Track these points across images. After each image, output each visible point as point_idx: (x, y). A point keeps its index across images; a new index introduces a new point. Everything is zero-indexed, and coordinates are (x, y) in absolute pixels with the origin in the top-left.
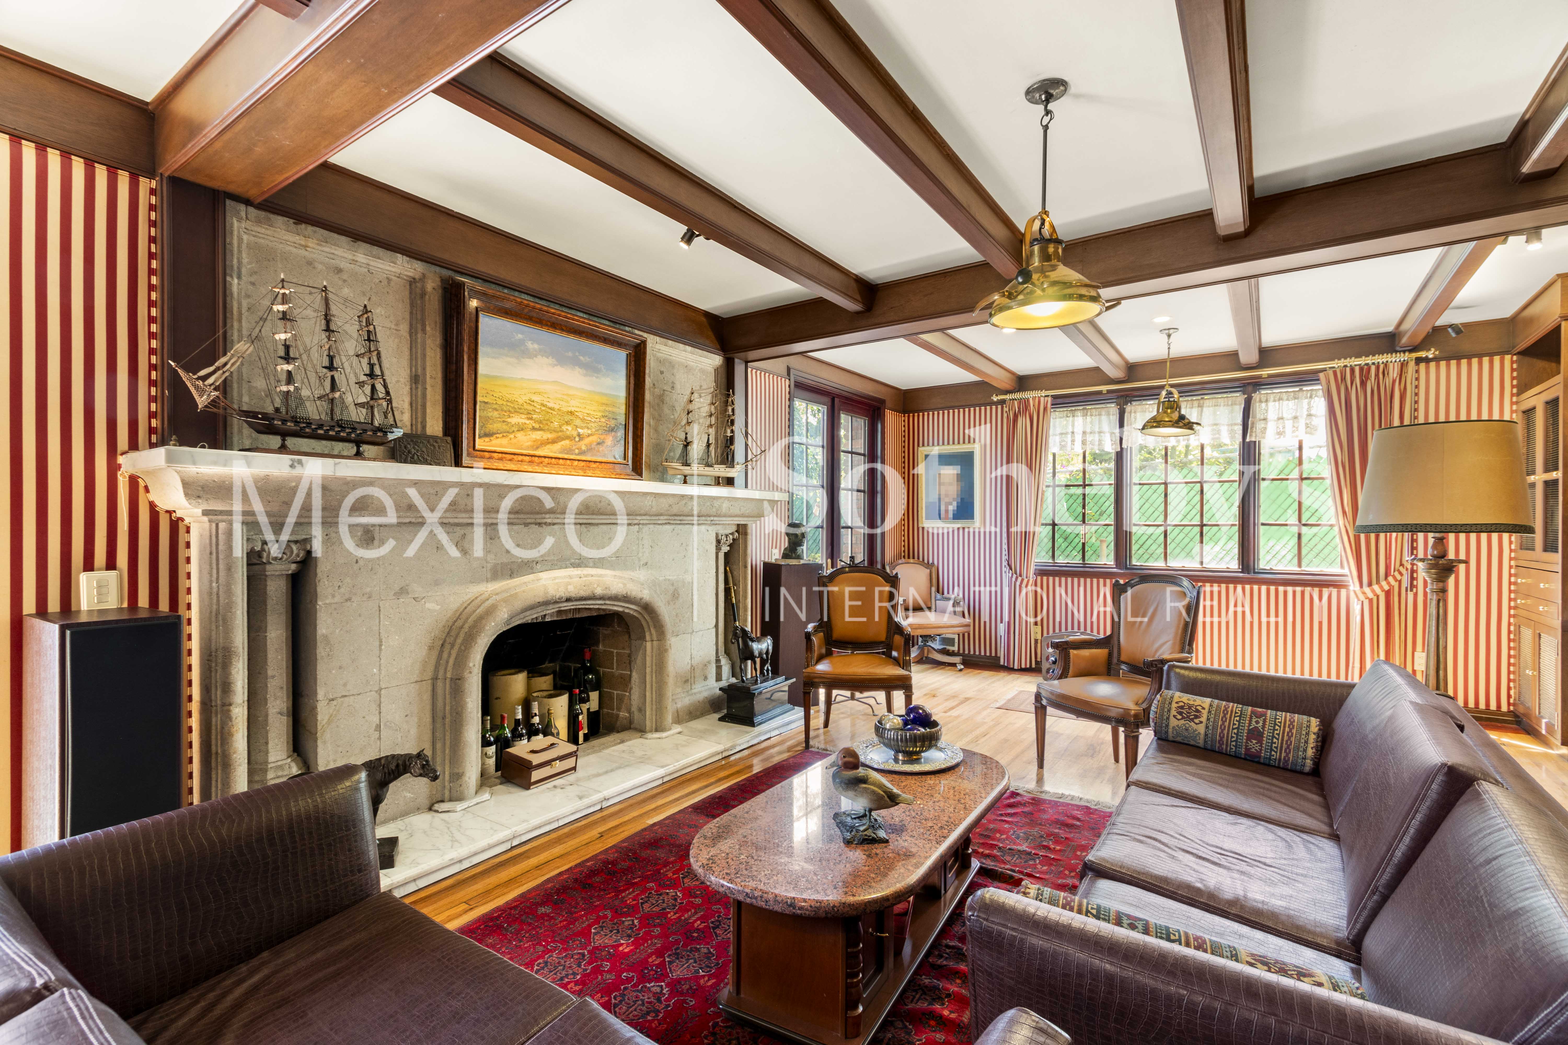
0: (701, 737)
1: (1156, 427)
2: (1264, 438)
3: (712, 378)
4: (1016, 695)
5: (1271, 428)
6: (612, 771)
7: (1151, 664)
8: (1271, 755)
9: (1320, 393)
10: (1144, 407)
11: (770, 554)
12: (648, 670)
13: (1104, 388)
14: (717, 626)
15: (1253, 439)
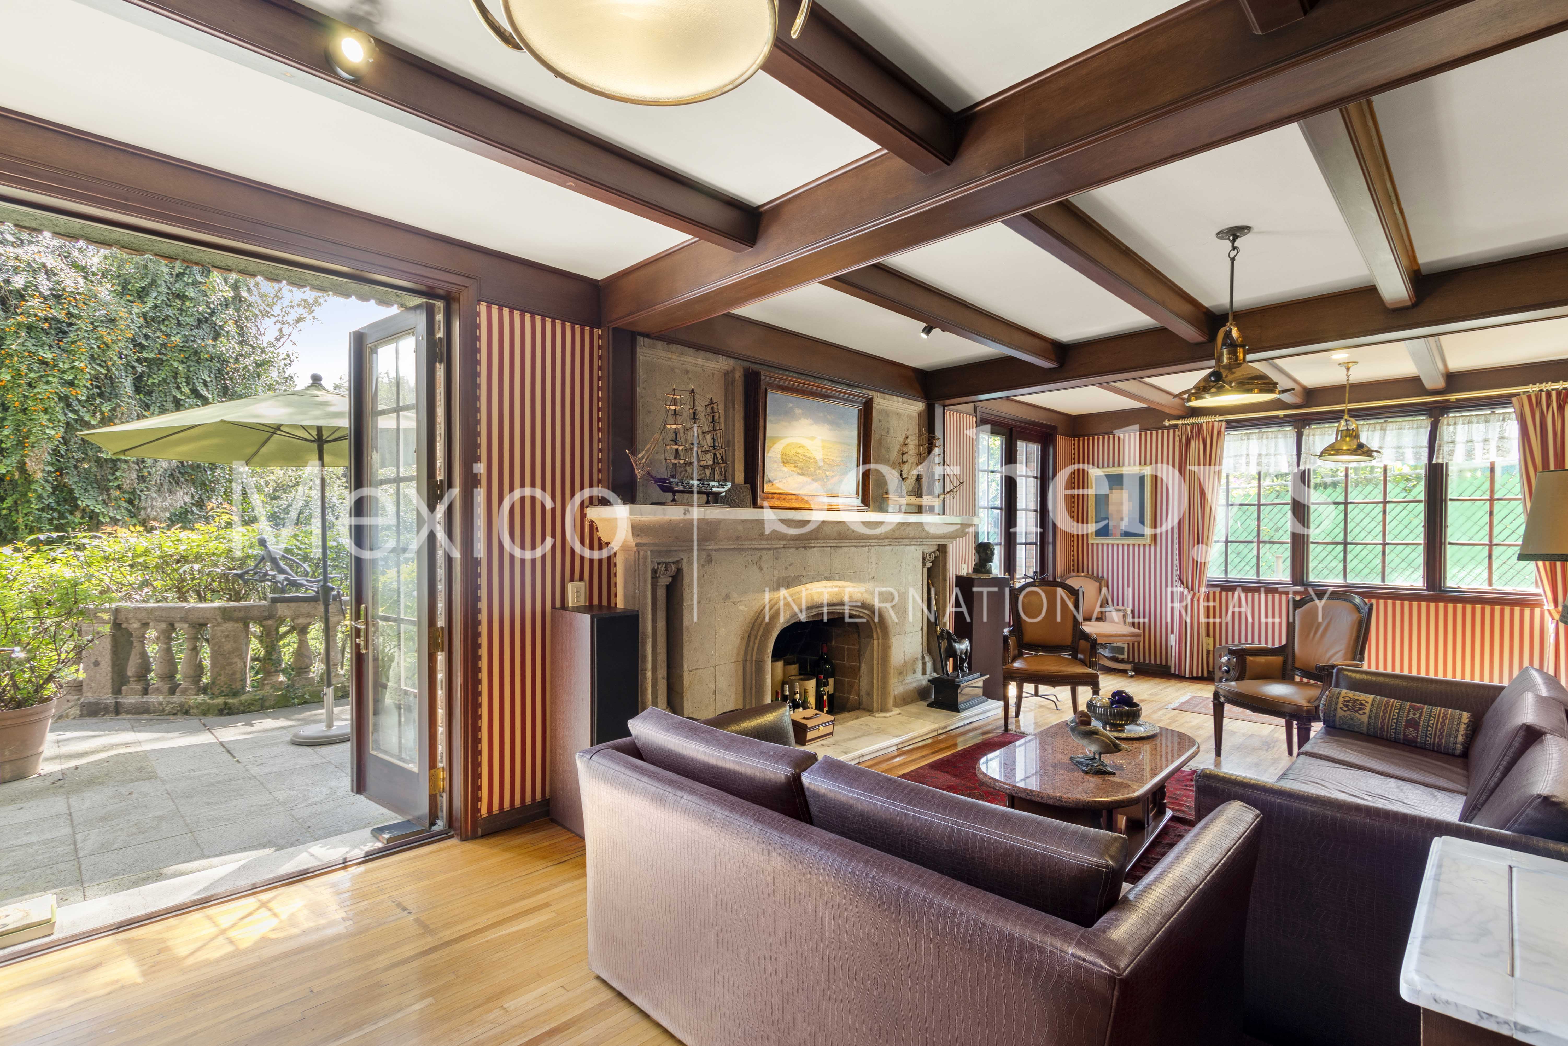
0: (918, 718)
1: (1334, 455)
2: (1451, 460)
3: (915, 422)
4: (1190, 699)
5: (1460, 450)
6: (859, 737)
7: (1323, 668)
8: (1426, 740)
9: (1514, 416)
10: (1323, 430)
11: (960, 569)
12: (875, 662)
13: (1281, 413)
14: (922, 629)
15: (1440, 461)
